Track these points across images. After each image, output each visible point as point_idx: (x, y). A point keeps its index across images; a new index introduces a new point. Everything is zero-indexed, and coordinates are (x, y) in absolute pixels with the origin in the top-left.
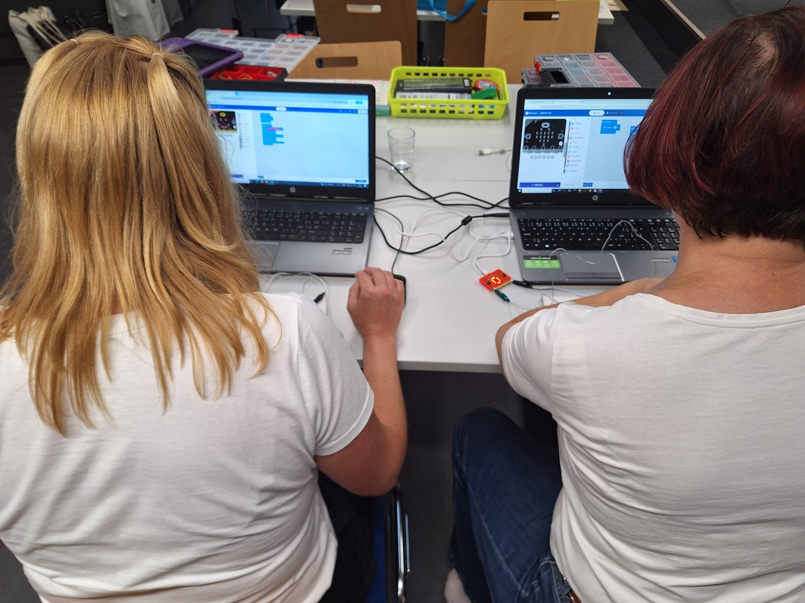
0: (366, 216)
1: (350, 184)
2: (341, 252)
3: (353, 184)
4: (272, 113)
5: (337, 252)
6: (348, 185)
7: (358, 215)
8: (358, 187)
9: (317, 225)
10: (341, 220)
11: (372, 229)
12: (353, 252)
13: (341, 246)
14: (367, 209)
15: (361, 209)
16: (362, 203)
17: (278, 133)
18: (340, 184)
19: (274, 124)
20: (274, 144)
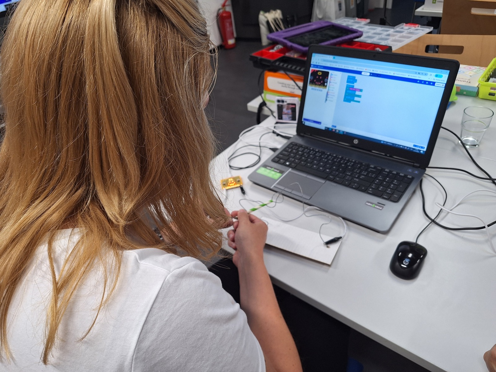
0: (413, 179)
1: (408, 147)
2: (373, 205)
3: (410, 148)
4: (357, 76)
5: (369, 204)
6: (406, 148)
7: (405, 176)
8: (414, 151)
9: (364, 175)
10: (387, 176)
11: (414, 192)
12: (384, 208)
13: (376, 200)
14: (416, 172)
15: (410, 171)
16: (414, 166)
17: (357, 93)
18: (399, 145)
19: (356, 86)
20: (352, 102)
